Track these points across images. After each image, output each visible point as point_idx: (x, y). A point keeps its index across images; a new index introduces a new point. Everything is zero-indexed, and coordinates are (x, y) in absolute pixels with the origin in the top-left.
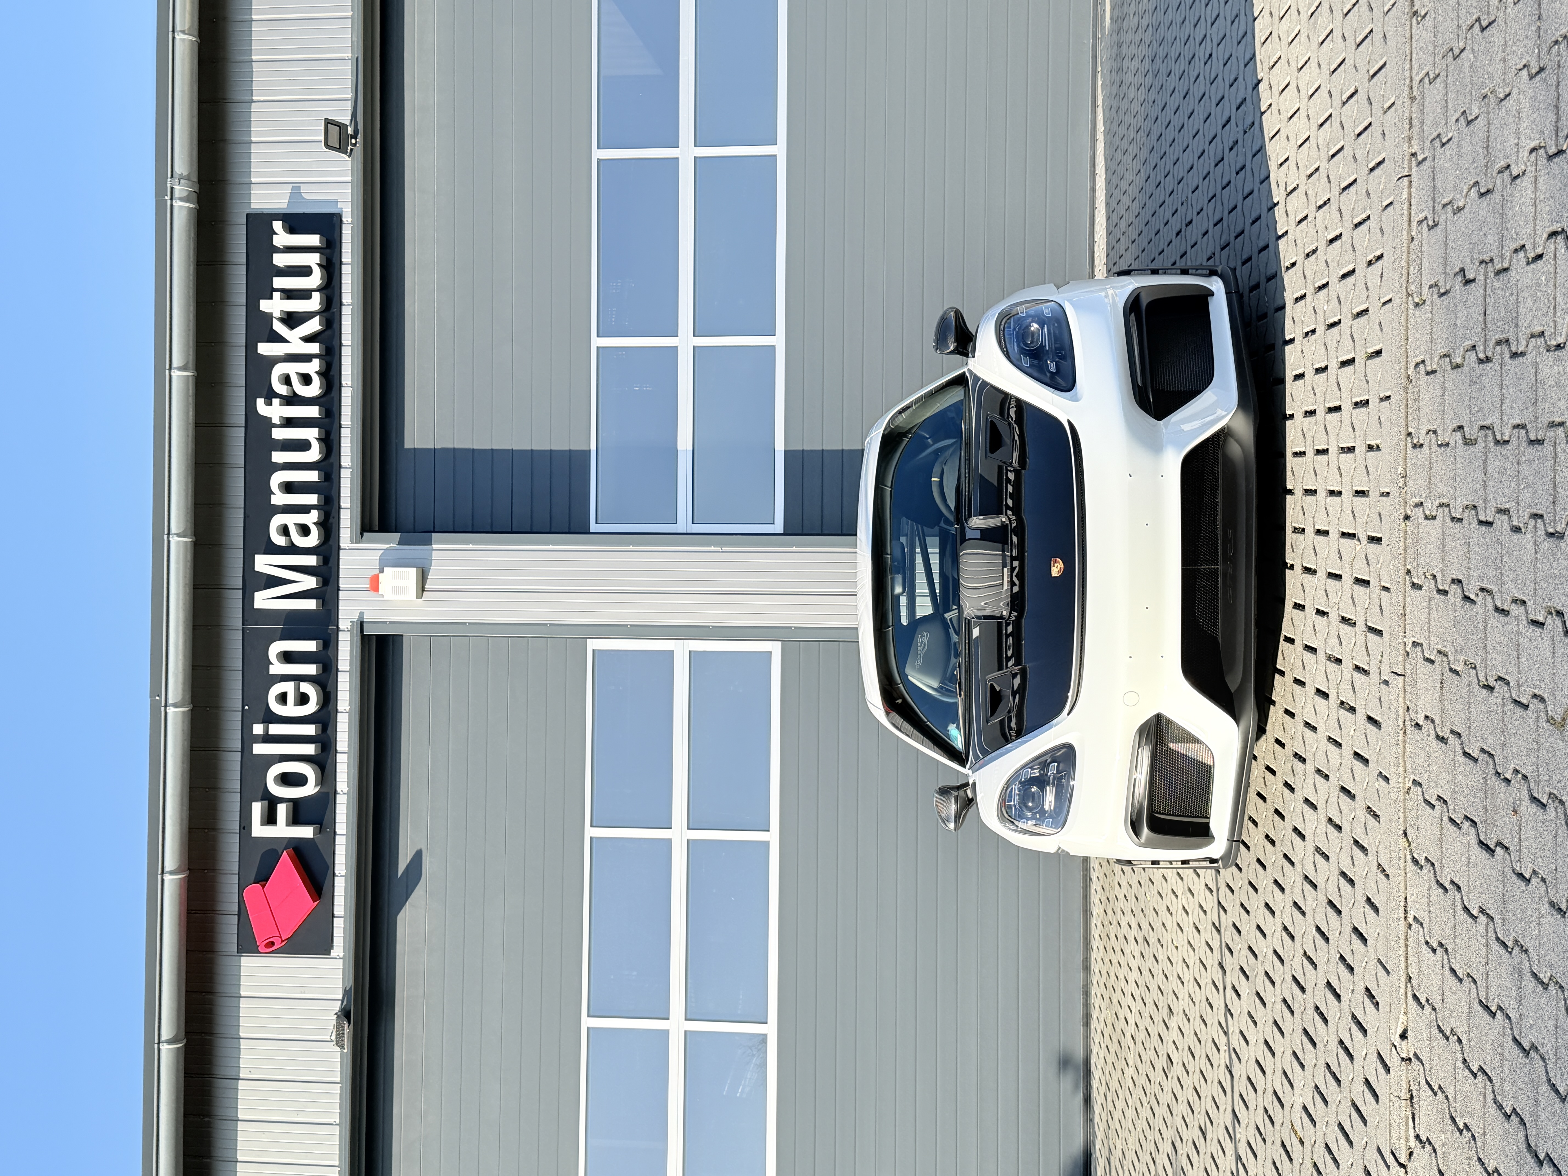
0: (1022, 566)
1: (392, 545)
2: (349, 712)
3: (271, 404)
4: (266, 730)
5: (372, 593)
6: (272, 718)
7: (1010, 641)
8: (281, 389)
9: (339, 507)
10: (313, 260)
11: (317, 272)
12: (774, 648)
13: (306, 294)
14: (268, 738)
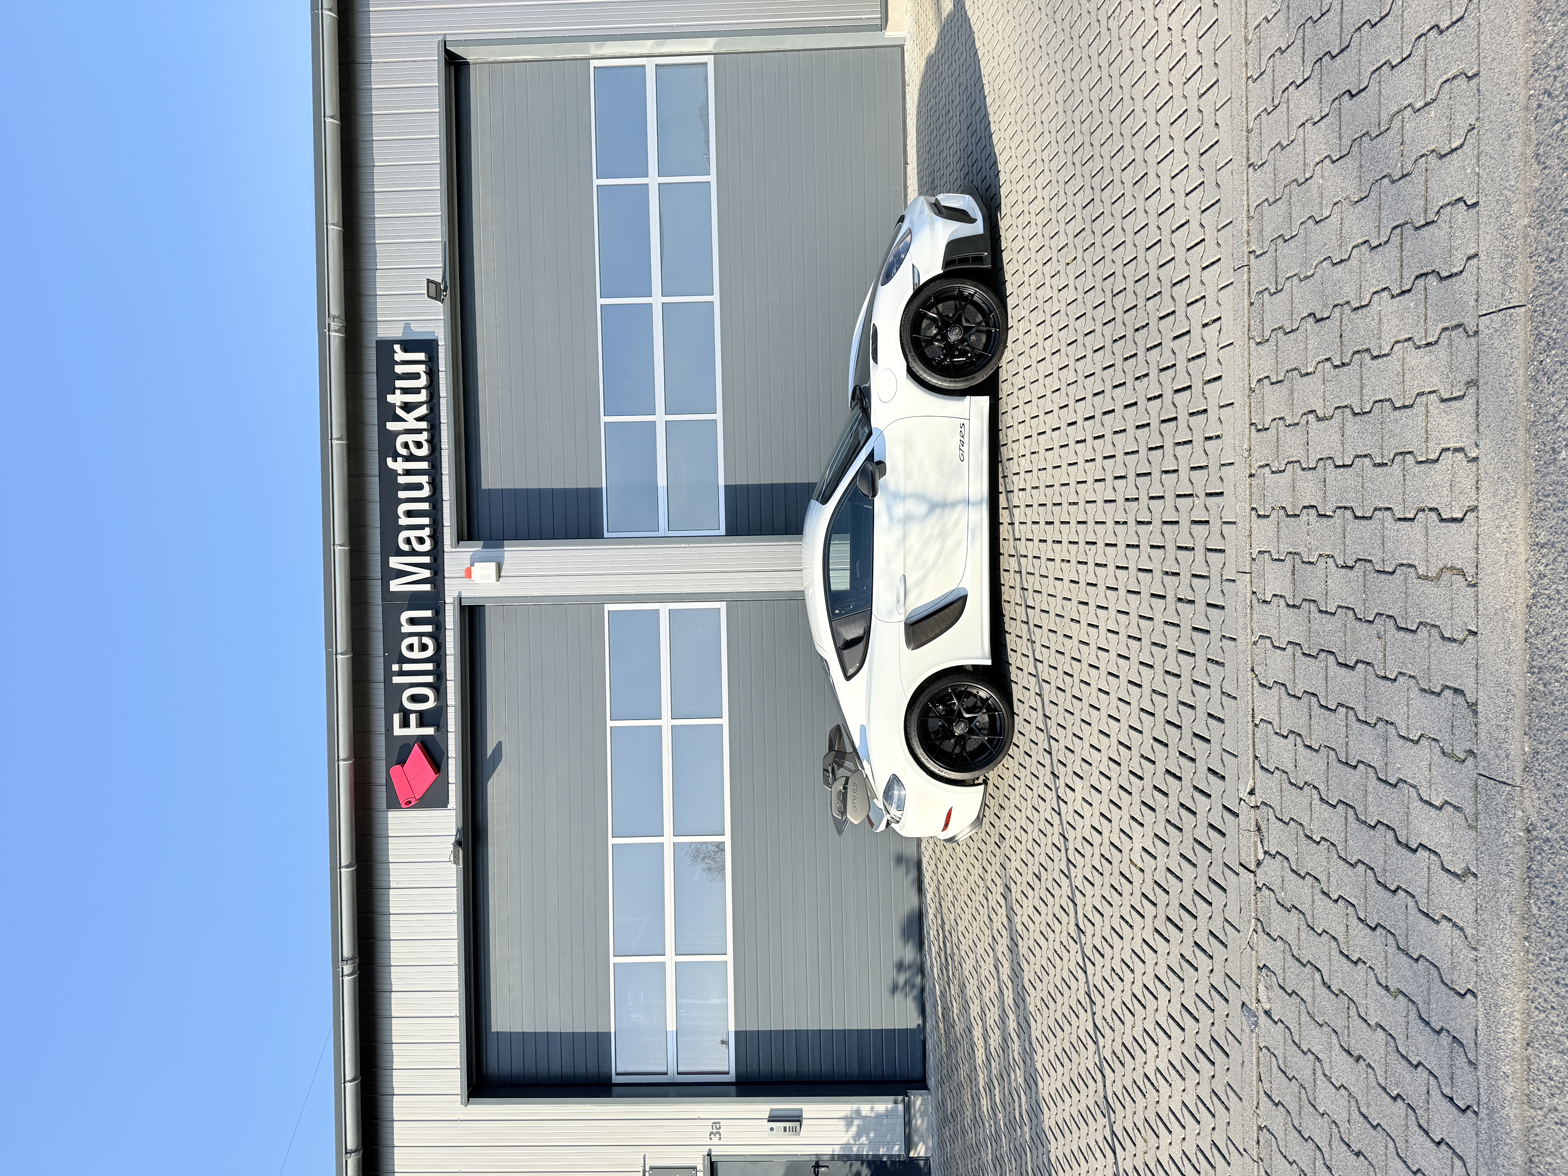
1: (478, 548)
2: (454, 655)
5: (467, 579)
8: (403, 452)
9: (443, 526)
10: (421, 369)
12: (722, 606)
13: (417, 391)
14: (402, 673)
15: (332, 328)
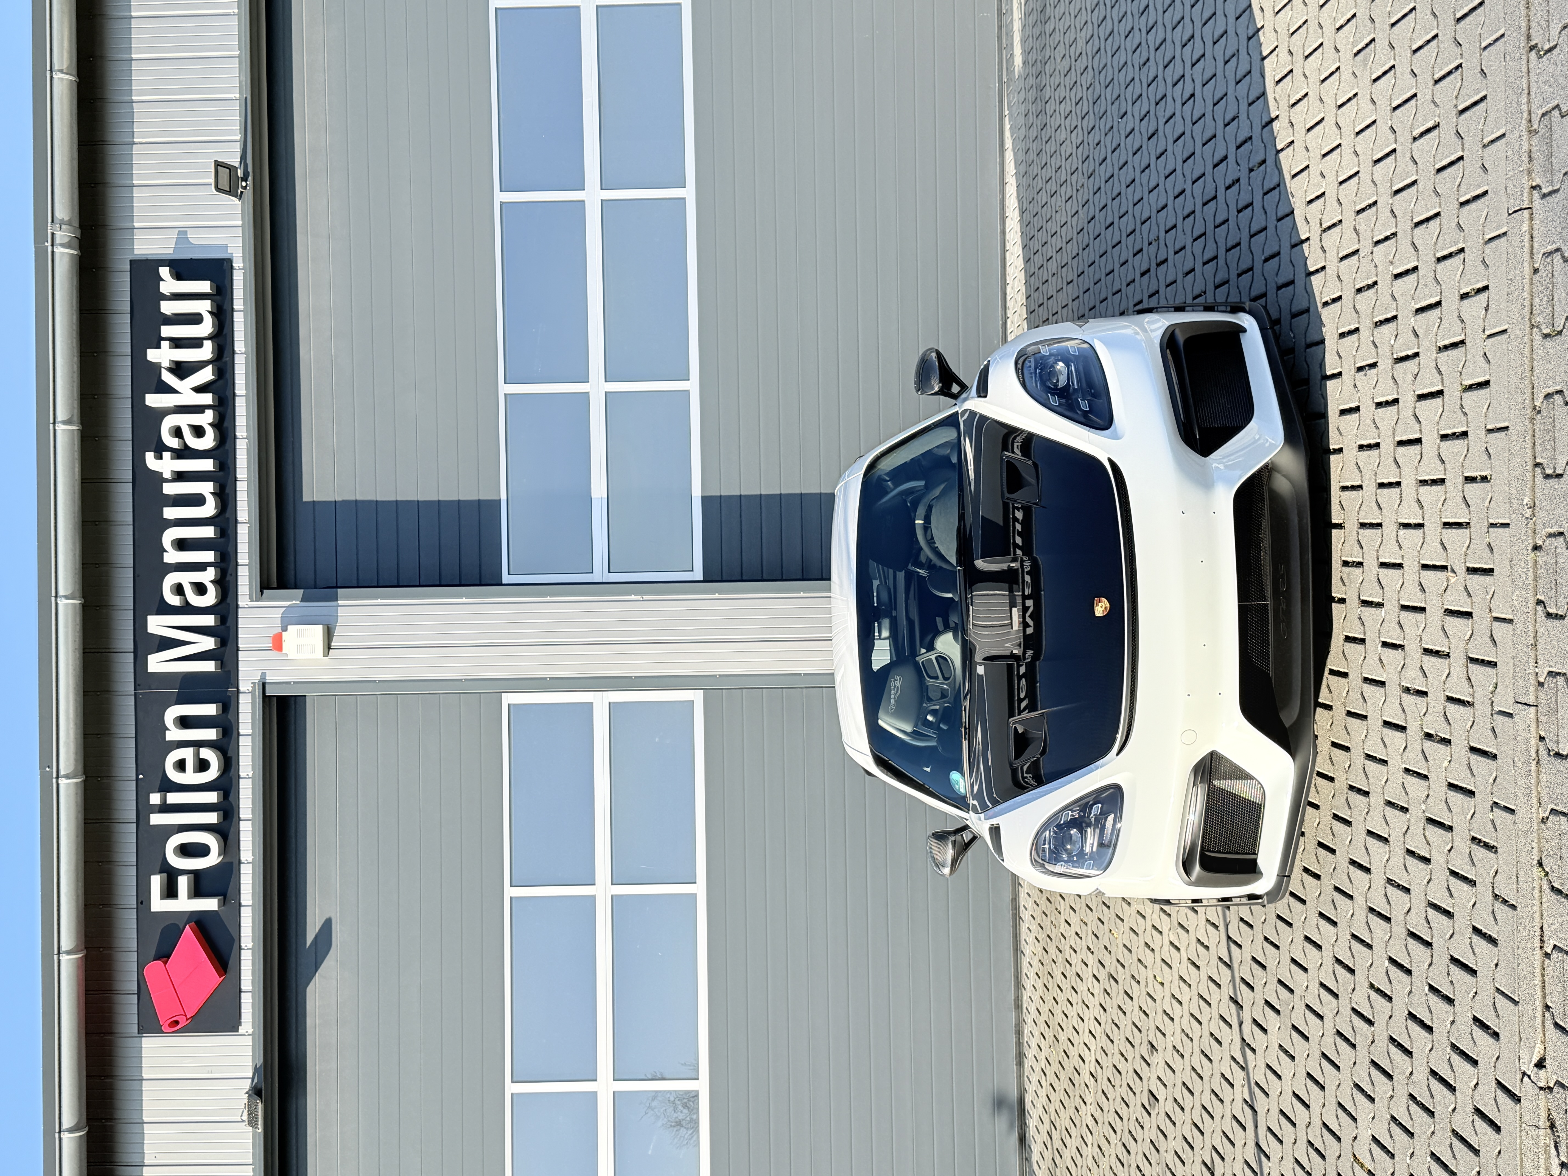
0: (1037, 605)
1: (294, 602)
2: (253, 778)
3: (161, 458)
4: (164, 799)
5: (275, 652)
6: (169, 786)
7: (1023, 682)
8: (173, 442)
9: (237, 564)
10: (203, 307)
11: (208, 320)
12: (697, 697)
13: (196, 343)
14: (166, 808)
15: (58, 240)
